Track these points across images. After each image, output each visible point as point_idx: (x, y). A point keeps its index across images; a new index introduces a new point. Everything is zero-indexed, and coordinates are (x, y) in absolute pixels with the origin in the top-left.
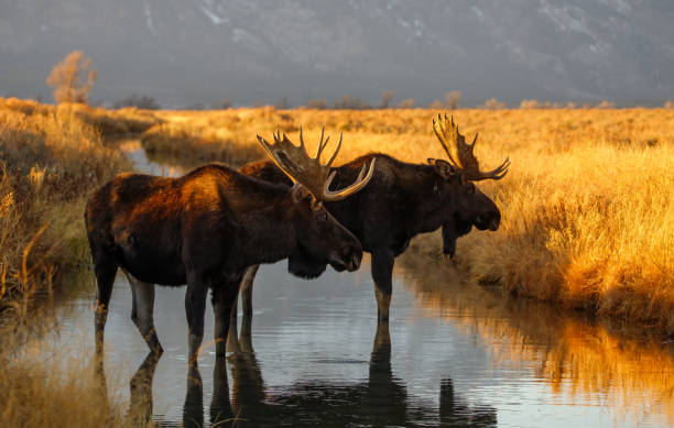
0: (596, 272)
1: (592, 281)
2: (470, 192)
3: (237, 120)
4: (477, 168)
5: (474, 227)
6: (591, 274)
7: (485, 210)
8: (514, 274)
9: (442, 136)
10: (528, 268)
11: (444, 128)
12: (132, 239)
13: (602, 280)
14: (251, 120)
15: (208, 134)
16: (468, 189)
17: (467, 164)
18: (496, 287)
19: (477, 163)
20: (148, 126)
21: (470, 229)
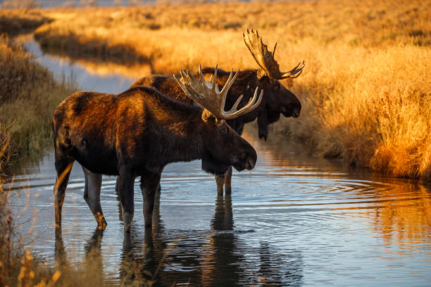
0: (416, 149)
1: (413, 157)
2: (276, 88)
3: (111, 19)
4: (278, 70)
5: (281, 115)
6: (413, 151)
7: (289, 102)
8: (352, 151)
9: (250, 46)
10: (362, 145)
11: (252, 39)
12: (85, 142)
13: (421, 155)
14: (122, 19)
15: (89, 32)
16: (274, 85)
17: (270, 66)
18: (338, 160)
19: (278, 66)
20: (38, 24)
21: (279, 116)
